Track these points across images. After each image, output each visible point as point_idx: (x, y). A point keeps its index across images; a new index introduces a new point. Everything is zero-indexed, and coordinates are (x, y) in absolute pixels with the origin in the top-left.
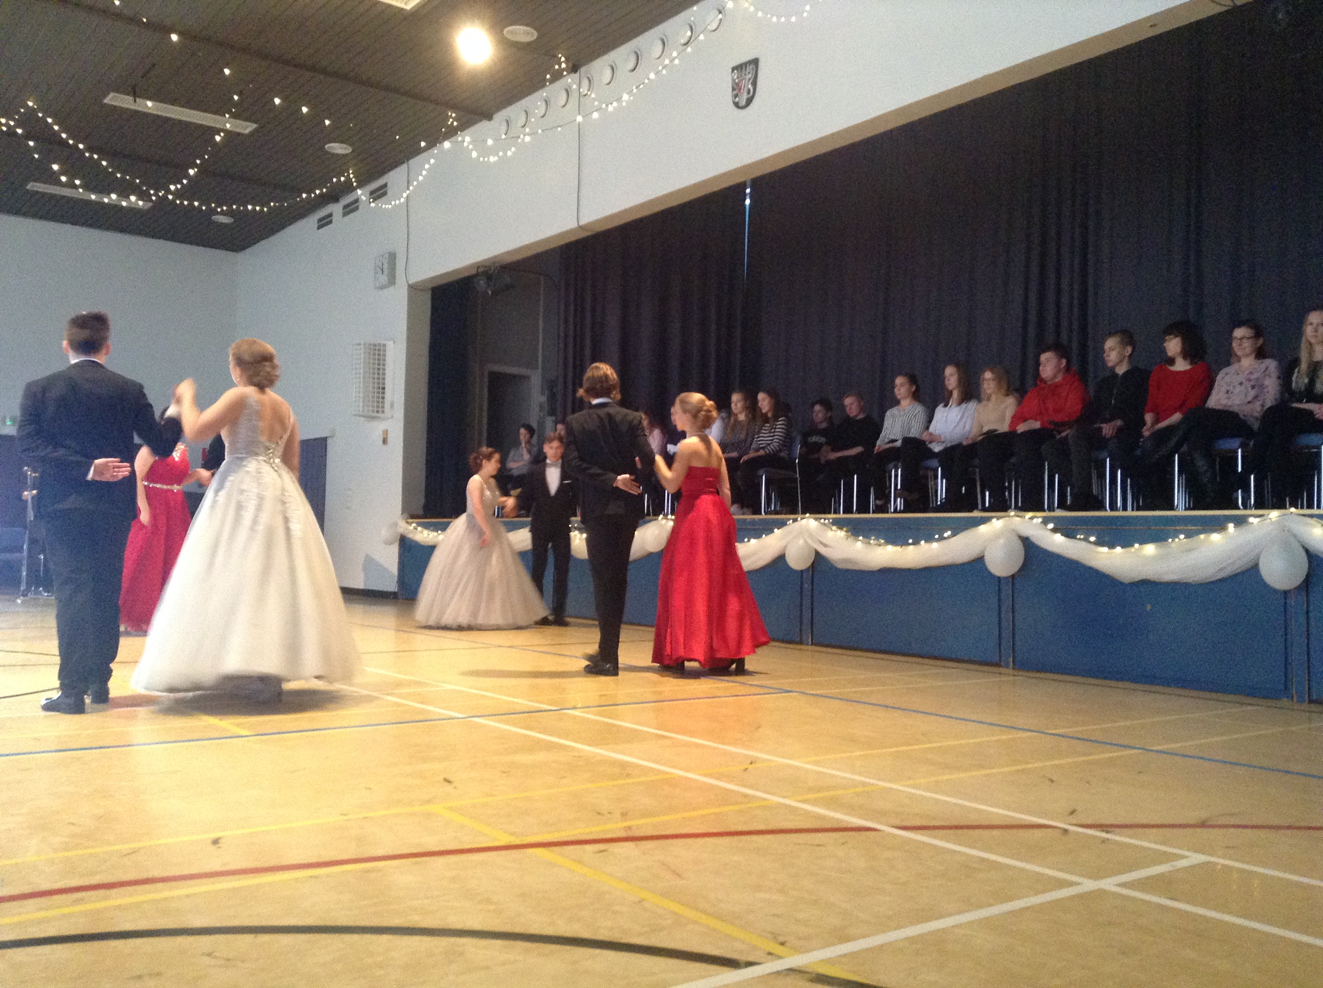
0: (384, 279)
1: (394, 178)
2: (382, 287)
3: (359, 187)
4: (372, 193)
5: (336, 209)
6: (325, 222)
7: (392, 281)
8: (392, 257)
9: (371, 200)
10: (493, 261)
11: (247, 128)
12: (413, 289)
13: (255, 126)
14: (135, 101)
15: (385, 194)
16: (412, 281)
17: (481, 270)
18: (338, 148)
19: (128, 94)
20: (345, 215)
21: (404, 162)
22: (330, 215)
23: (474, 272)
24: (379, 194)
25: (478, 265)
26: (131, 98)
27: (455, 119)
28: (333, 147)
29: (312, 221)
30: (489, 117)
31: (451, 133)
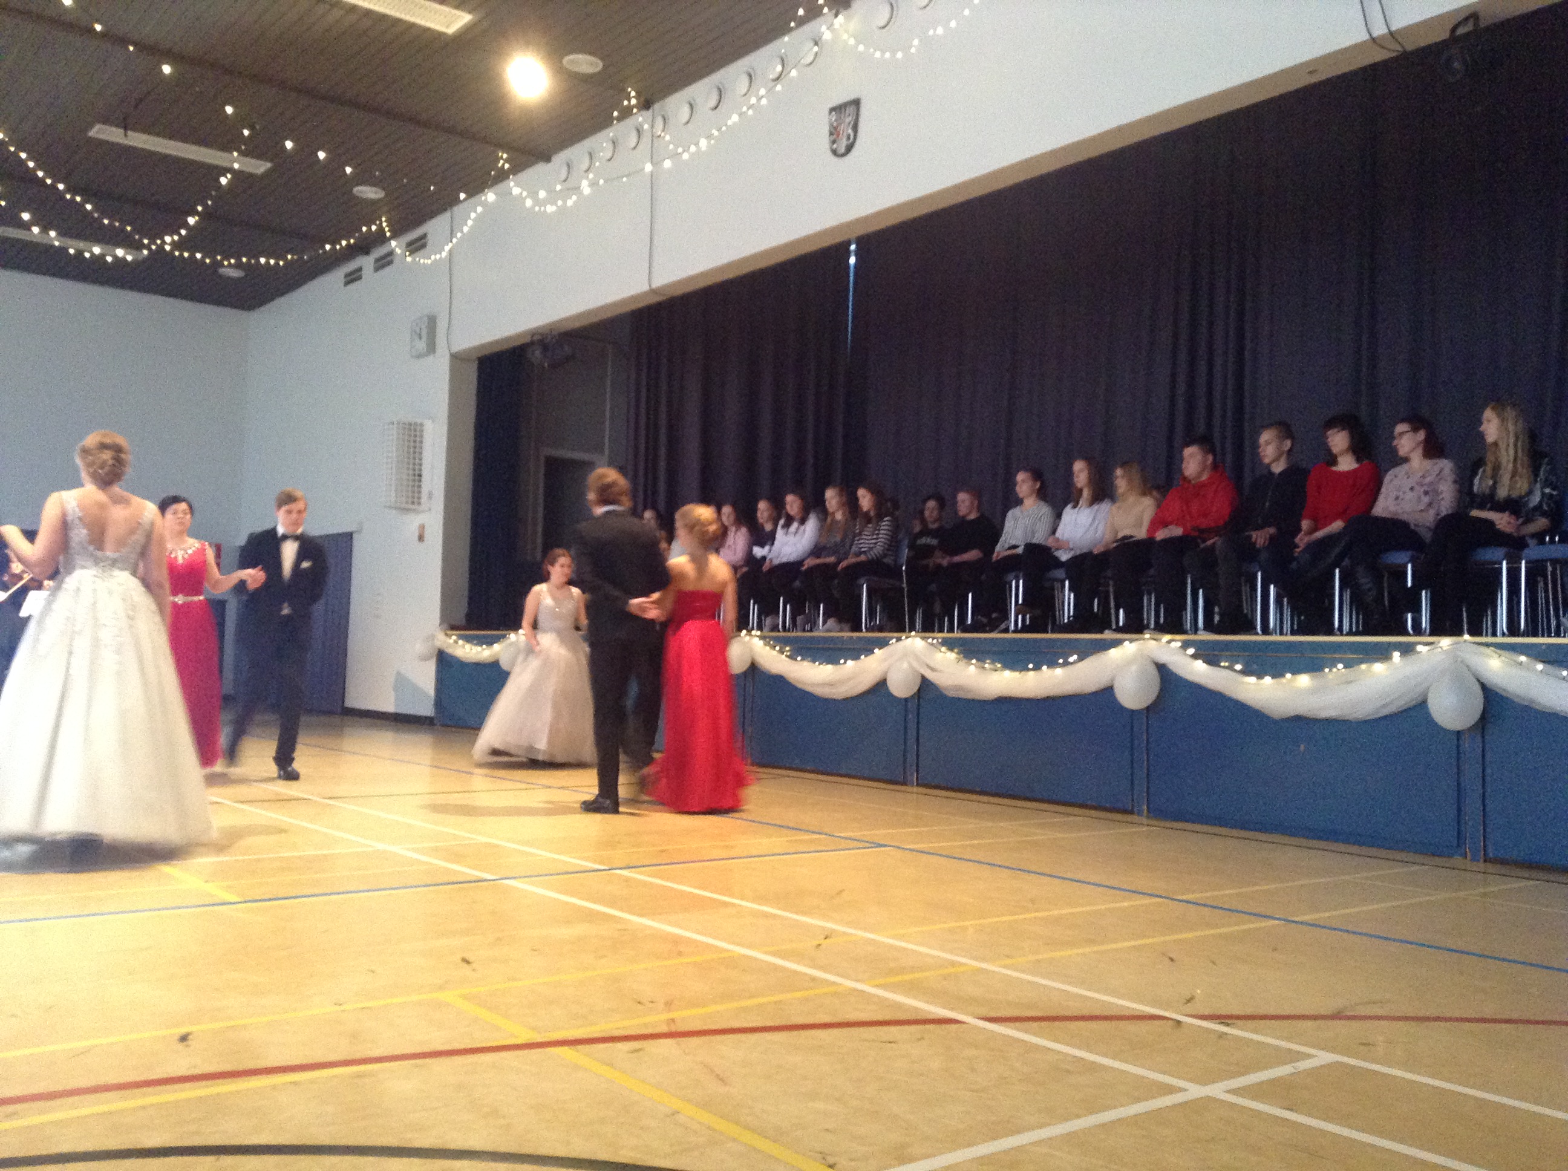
0: (421, 345)
1: (435, 227)
2: (419, 356)
3: (392, 237)
4: (409, 244)
5: (367, 262)
6: (353, 277)
7: (432, 348)
8: (432, 322)
9: (407, 253)
10: (551, 327)
11: (260, 167)
12: (457, 359)
13: (269, 165)
14: (126, 135)
15: (424, 246)
16: (456, 349)
17: (536, 338)
18: (369, 192)
19: (117, 126)
20: (377, 269)
21: (445, 210)
22: (360, 269)
23: (528, 340)
24: (417, 246)
25: (533, 333)
26: (121, 131)
27: (506, 161)
28: (361, 192)
29: (338, 275)
30: (548, 159)
31: (502, 176)
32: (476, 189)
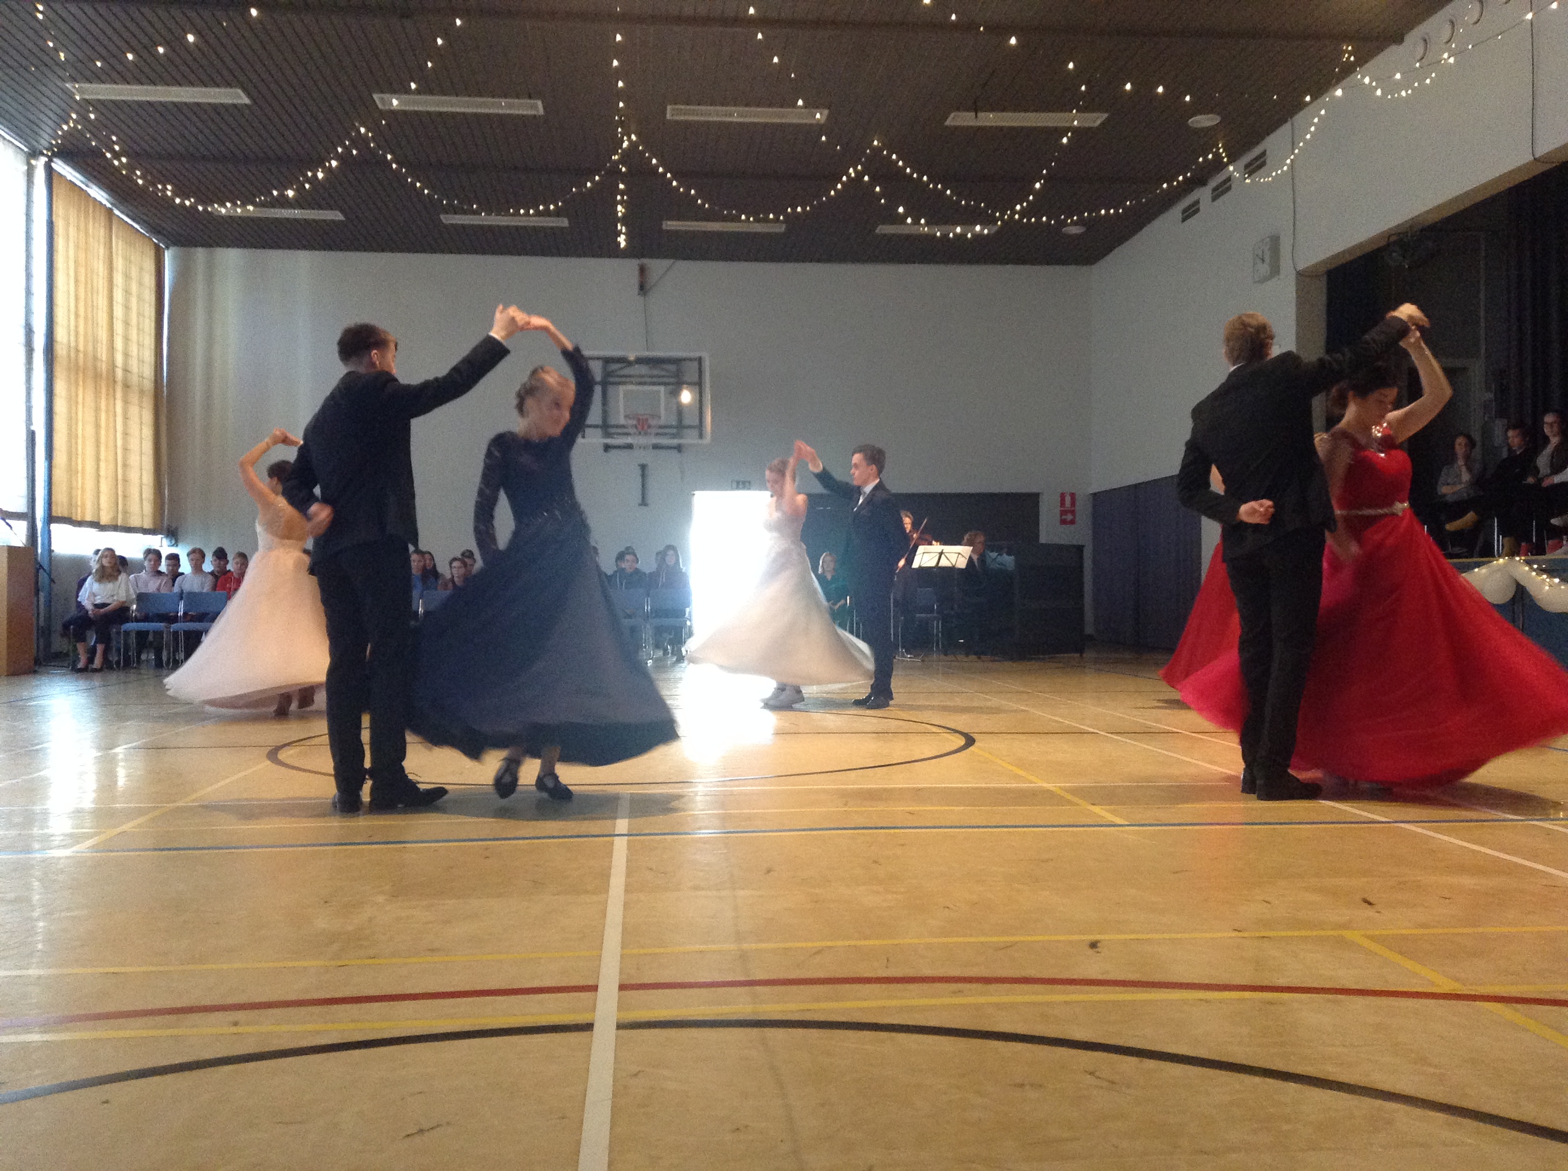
0: (1264, 269)
1: (1272, 143)
2: (1264, 280)
3: (1229, 163)
4: (1247, 166)
5: (1203, 194)
6: (1191, 212)
7: (1275, 270)
8: (1275, 241)
9: (1246, 176)
10: (1412, 223)
11: (1096, 119)
12: (1303, 276)
13: (1106, 115)
14: (976, 117)
15: (1263, 164)
16: (1301, 266)
17: (1393, 239)
18: (1204, 121)
19: (968, 110)
20: (1214, 199)
21: (1286, 121)
22: (1197, 202)
23: (1383, 243)
24: (1255, 167)
25: (1389, 234)
26: (973, 114)
27: (1350, 54)
28: (1197, 122)
29: (1176, 211)
31: (1348, 70)
32: (1320, 89)
